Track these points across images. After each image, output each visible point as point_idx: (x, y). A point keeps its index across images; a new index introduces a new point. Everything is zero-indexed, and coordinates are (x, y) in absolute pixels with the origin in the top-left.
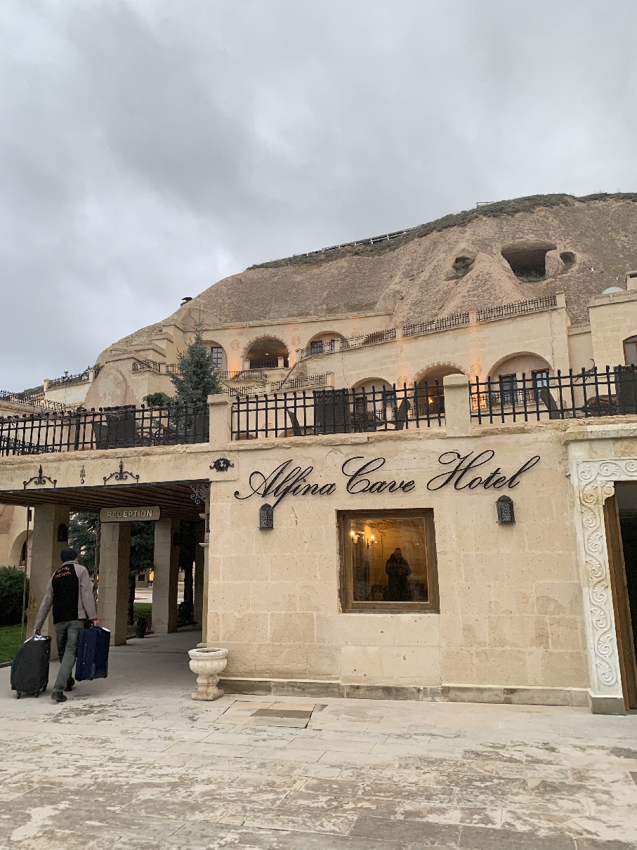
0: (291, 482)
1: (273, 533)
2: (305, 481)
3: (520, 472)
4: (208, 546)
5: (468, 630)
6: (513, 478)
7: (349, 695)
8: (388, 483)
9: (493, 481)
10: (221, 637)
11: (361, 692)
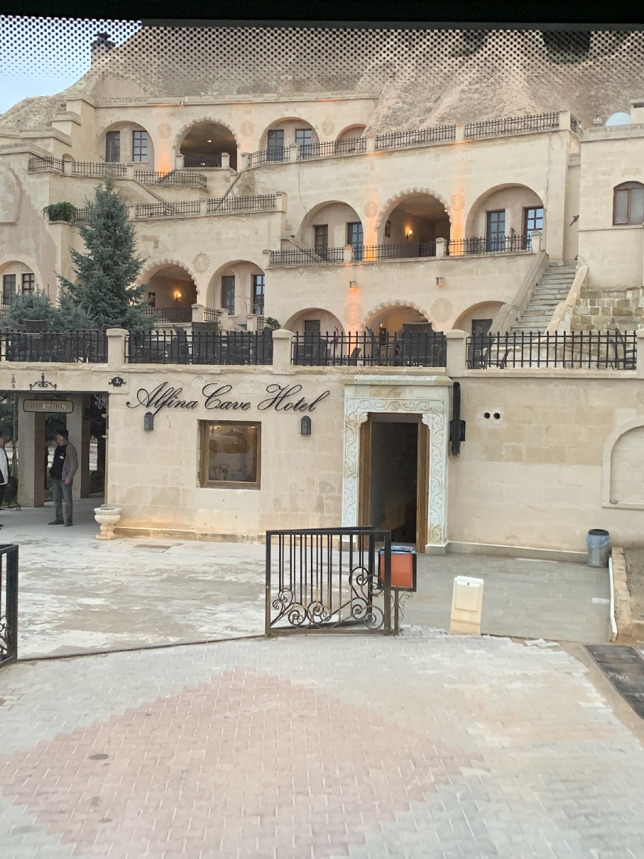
0: (167, 398)
1: (154, 433)
2: (176, 398)
3: (316, 401)
4: (108, 438)
5: (277, 500)
6: (312, 405)
7: (200, 539)
8: (233, 402)
9: (299, 406)
10: (117, 500)
11: (208, 537)
